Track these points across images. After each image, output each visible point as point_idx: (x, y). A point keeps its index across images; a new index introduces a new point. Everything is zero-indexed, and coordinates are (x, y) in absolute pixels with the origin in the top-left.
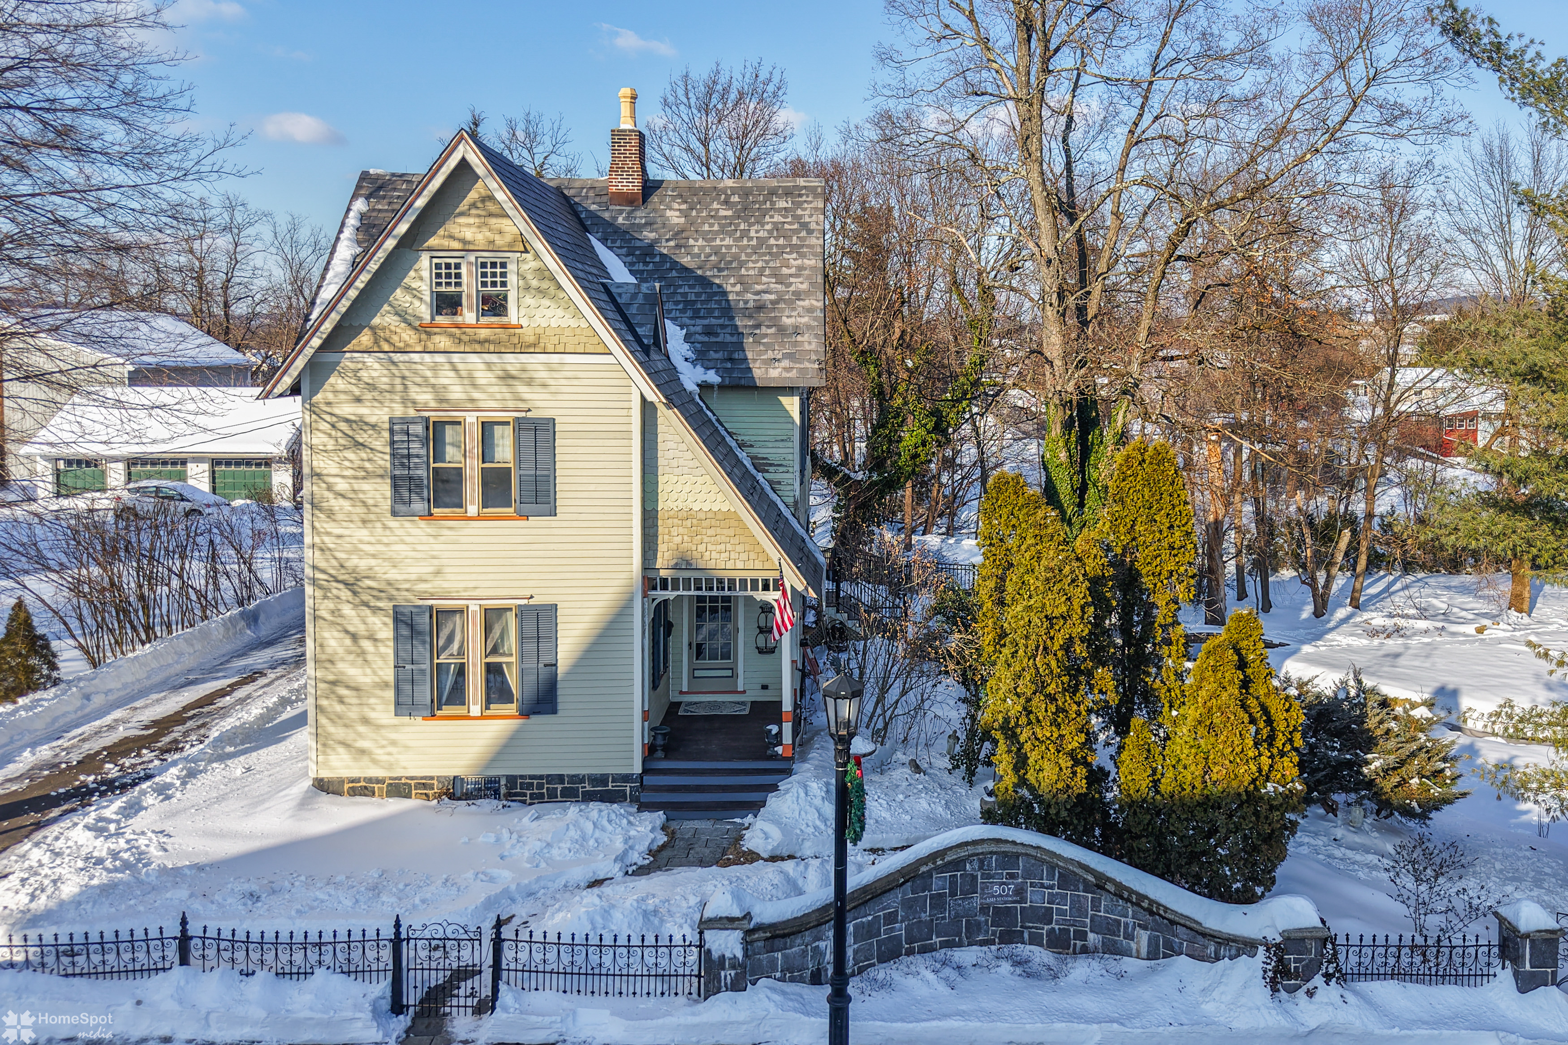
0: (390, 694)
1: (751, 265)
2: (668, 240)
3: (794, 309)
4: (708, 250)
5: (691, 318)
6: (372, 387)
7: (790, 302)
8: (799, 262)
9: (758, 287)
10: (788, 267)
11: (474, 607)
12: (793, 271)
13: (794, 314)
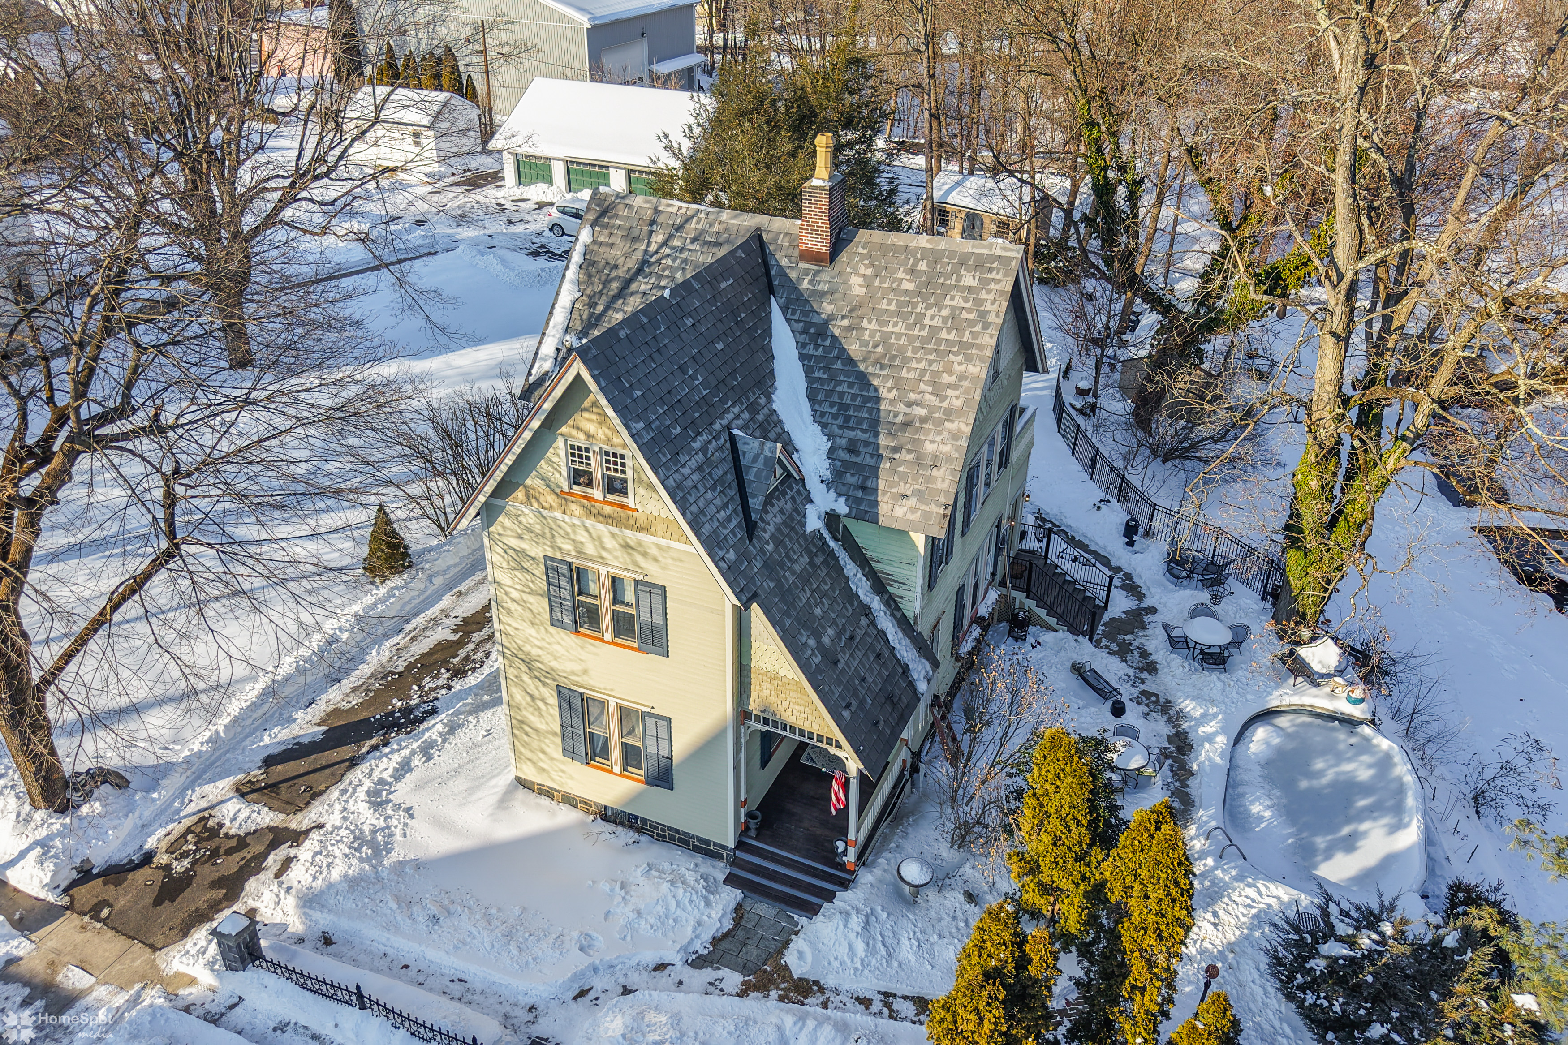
0: (559, 741)
1: (914, 364)
2: (843, 317)
3: (939, 433)
4: (877, 338)
5: (841, 427)
6: (530, 530)
7: (939, 423)
8: (962, 368)
9: (913, 396)
10: (950, 372)
11: (612, 702)
12: (952, 379)
13: (938, 439)
